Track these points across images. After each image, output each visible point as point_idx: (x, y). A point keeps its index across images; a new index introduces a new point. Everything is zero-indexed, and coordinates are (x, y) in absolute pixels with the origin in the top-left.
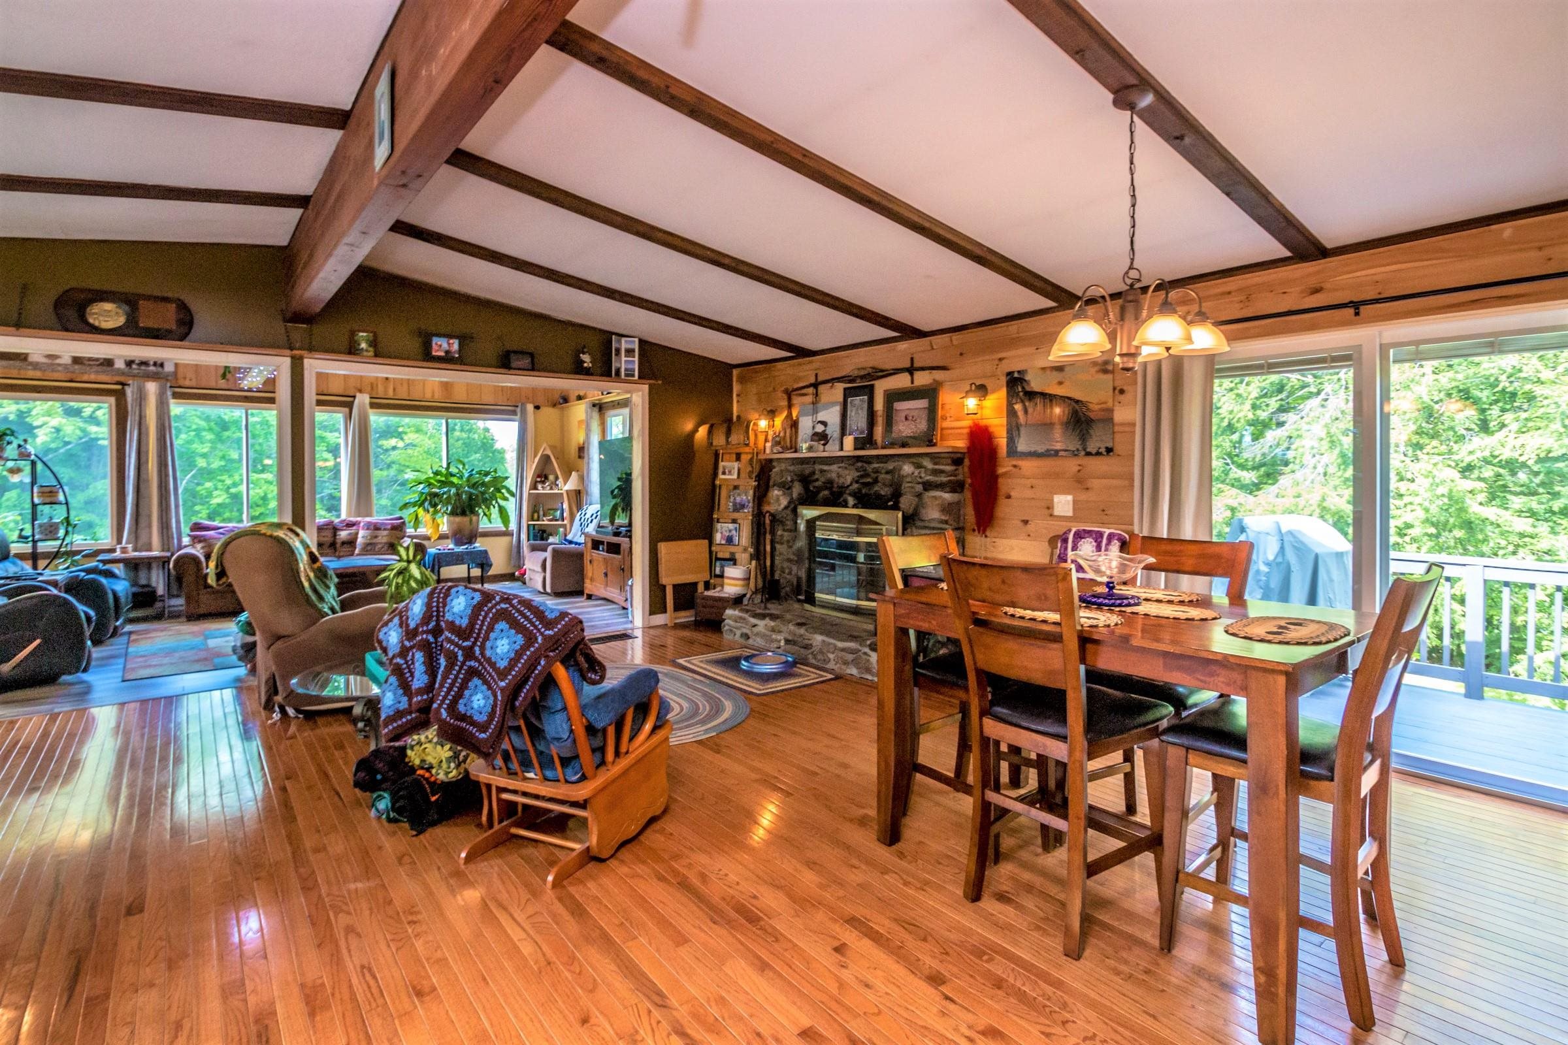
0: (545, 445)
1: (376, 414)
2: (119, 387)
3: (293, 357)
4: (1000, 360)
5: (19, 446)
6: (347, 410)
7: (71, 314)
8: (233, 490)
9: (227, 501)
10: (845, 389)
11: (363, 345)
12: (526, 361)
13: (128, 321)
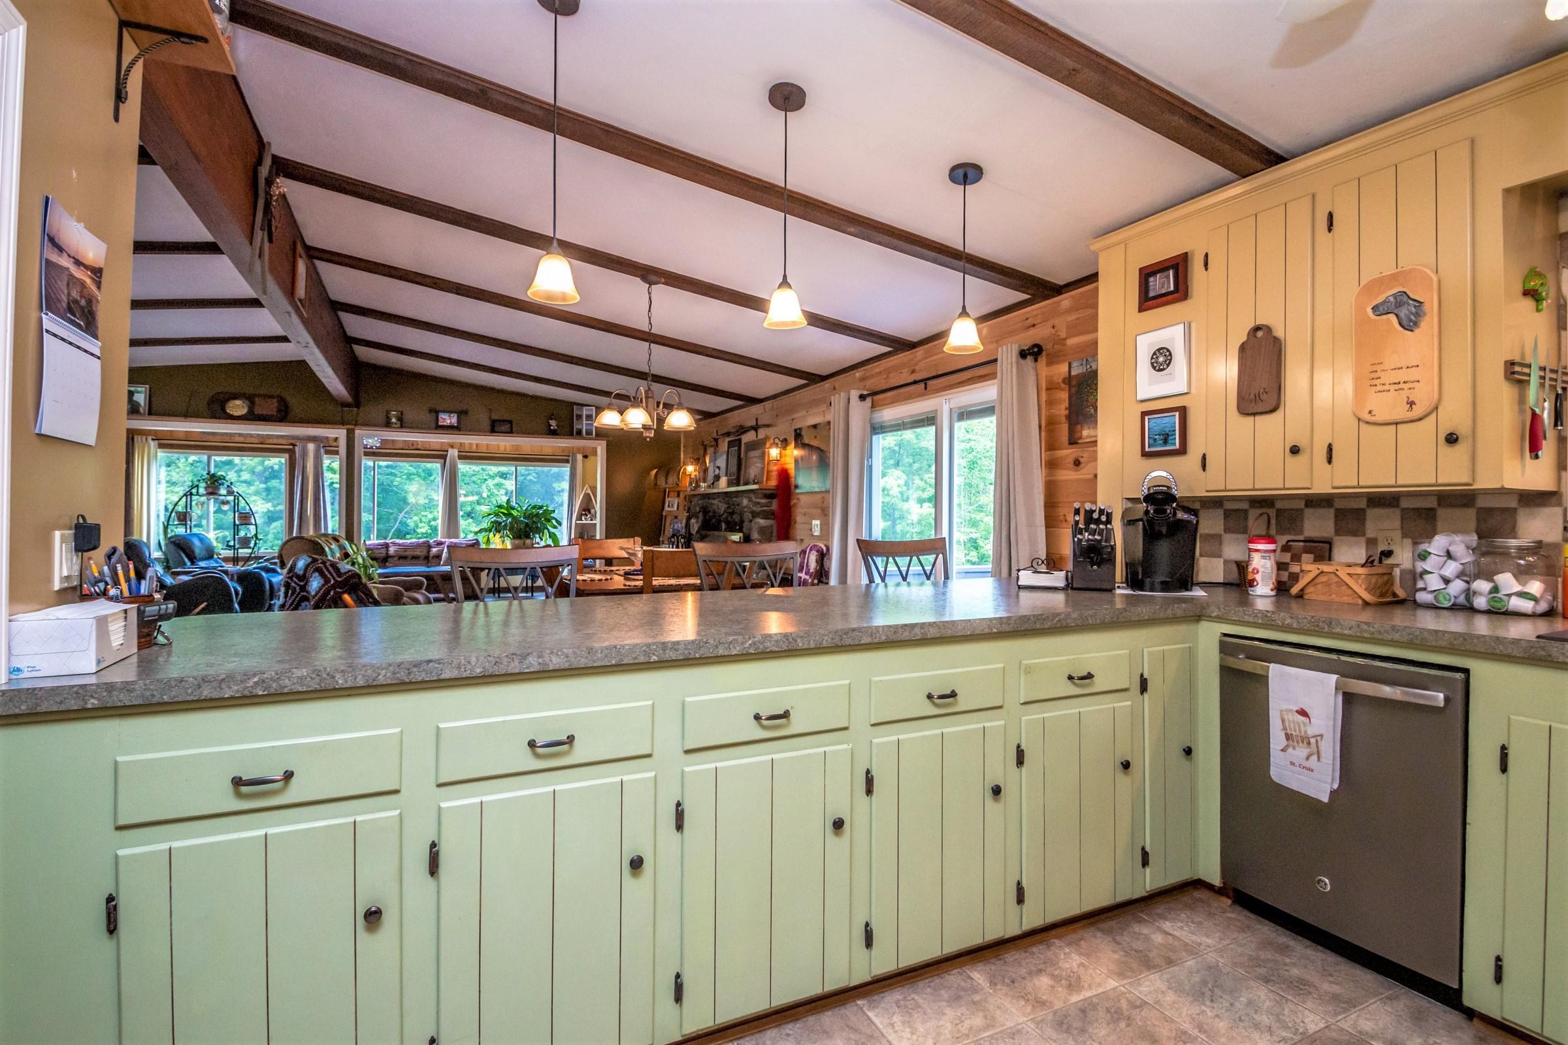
0: (587, 486)
1: (464, 463)
2: (291, 447)
3: (348, 430)
4: (793, 420)
5: (228, 486)
6: (442, 461)
7: (216, 407)
8: (433, 523)
9: (429, 531)
10: (729, 442)
11: (394, 420)
12: (507, 427)
13: (249, 410)
